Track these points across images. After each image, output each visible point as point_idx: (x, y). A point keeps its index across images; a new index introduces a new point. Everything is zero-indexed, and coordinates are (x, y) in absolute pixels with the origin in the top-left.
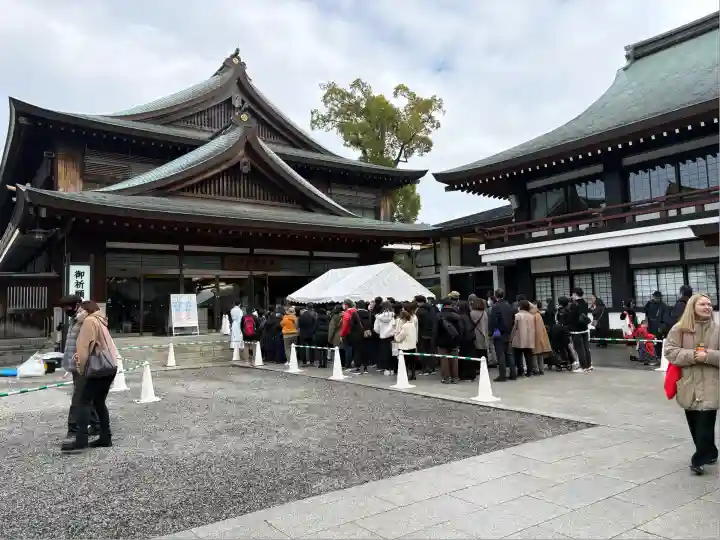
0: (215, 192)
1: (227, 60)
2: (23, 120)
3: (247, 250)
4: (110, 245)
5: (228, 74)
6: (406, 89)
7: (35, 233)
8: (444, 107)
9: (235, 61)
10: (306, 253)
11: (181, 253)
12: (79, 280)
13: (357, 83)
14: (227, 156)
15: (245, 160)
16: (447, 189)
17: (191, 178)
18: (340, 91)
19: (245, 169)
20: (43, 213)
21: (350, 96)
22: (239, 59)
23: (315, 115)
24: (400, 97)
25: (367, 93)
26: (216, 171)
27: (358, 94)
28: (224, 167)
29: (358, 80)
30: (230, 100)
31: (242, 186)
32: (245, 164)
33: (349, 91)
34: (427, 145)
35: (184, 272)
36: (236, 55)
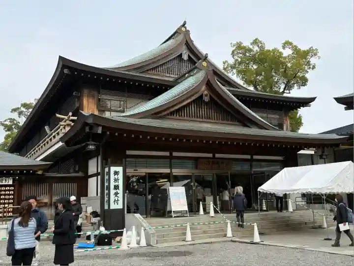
0: (187, 116)
1: (178, 28)
2: (66, 71)
3: (211, 155)
4: (129, 152)
5: (180, 38)
6: (291, 44)
7: (89, 145)
8: (319, 55)
9: (183, 29)
10: (248, 157)
11: (171, 157)
12: (116, 176)
13: (255, 42)
14: (195, 91)
15: (206, 92)
16: (346, 109)
17: (173, 106)
18: (244, 48)
19: (206, 99)
20: (100, 130)
21: (250, 50)
22: (185, 28)
23: (226, 64)
24: (287, 49)
25: (262, 48)
26: (189, 101)
27: (256, 49)
28: (193, 98)
29: (256, 39)
30: (181, 55)
31: (203, 111)
32: (206, 96)
33: (251, 47)
34: (304, 82)
35: (174, 170)
36: (184, 25)
